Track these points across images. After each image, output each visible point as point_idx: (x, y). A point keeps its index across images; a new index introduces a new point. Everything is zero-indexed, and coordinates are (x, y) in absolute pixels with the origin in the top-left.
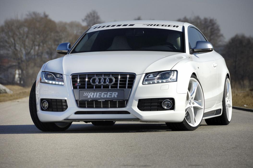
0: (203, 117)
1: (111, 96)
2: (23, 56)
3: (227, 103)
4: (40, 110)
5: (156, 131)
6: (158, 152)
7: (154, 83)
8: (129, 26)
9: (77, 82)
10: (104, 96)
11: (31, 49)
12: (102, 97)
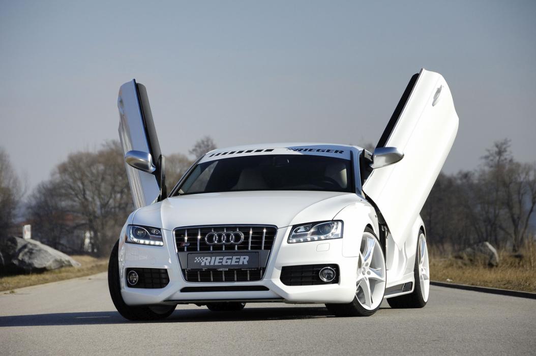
0: (384, 295)
1: (238, 262)
2: (96, 209)
3: (421, 273)
4: (125, 287)
5: (309, 318)
6: (314, 349)
7: (306, 241)
8: (266, 151)
9: (183, 240)
10: (227, 262)
11: (111, 197)
12: (224, 263)
